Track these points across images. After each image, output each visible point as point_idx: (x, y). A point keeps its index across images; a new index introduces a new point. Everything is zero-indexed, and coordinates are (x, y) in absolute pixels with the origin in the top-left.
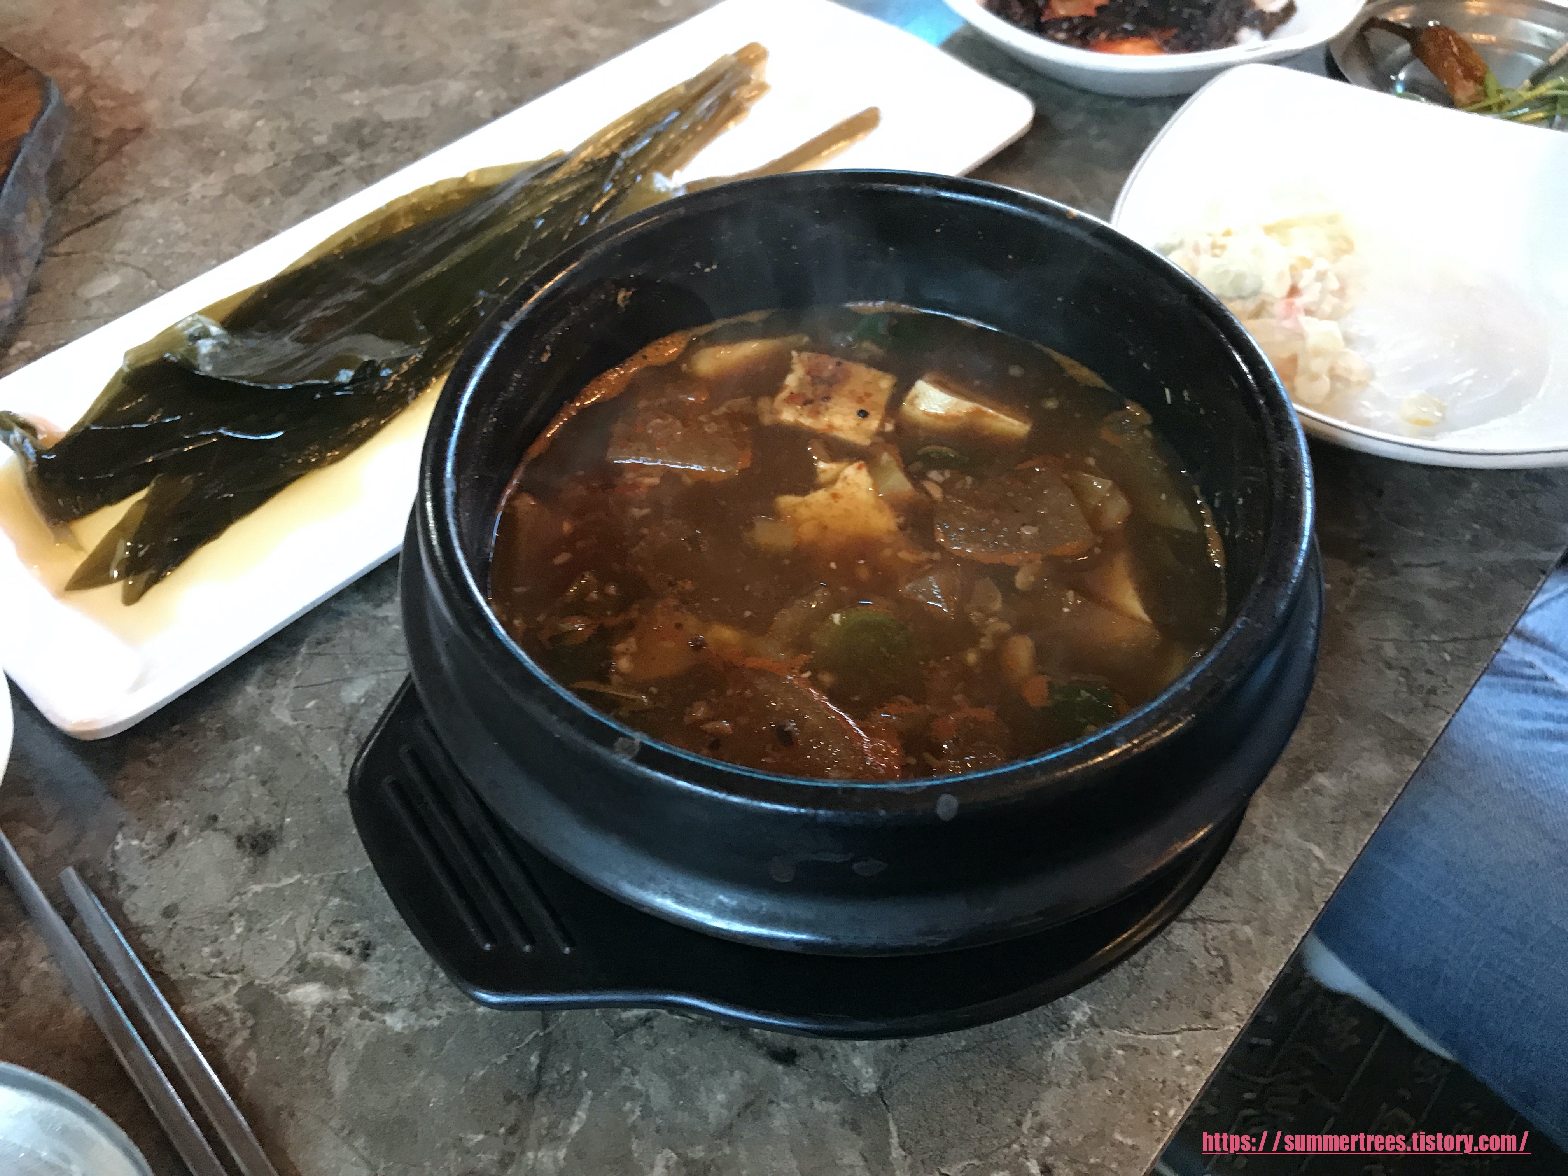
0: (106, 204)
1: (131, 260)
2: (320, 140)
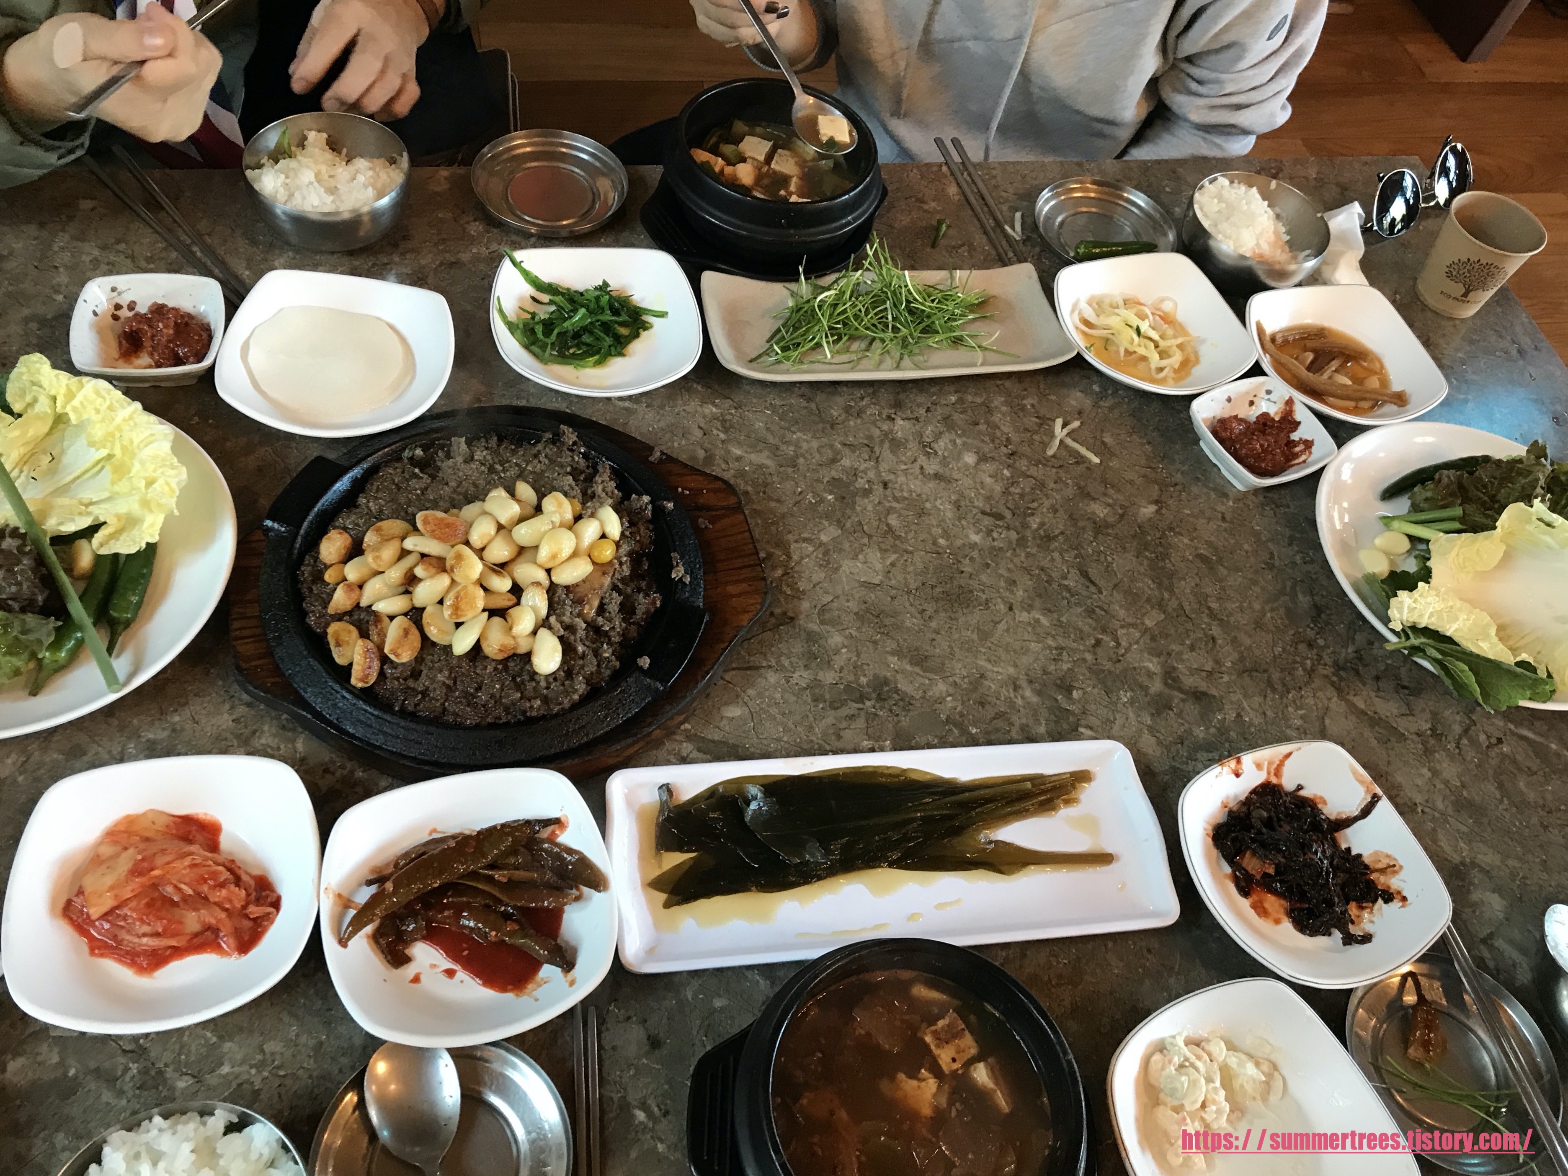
0: (756, 660)
1: (750, 704)
2: (863, 680)
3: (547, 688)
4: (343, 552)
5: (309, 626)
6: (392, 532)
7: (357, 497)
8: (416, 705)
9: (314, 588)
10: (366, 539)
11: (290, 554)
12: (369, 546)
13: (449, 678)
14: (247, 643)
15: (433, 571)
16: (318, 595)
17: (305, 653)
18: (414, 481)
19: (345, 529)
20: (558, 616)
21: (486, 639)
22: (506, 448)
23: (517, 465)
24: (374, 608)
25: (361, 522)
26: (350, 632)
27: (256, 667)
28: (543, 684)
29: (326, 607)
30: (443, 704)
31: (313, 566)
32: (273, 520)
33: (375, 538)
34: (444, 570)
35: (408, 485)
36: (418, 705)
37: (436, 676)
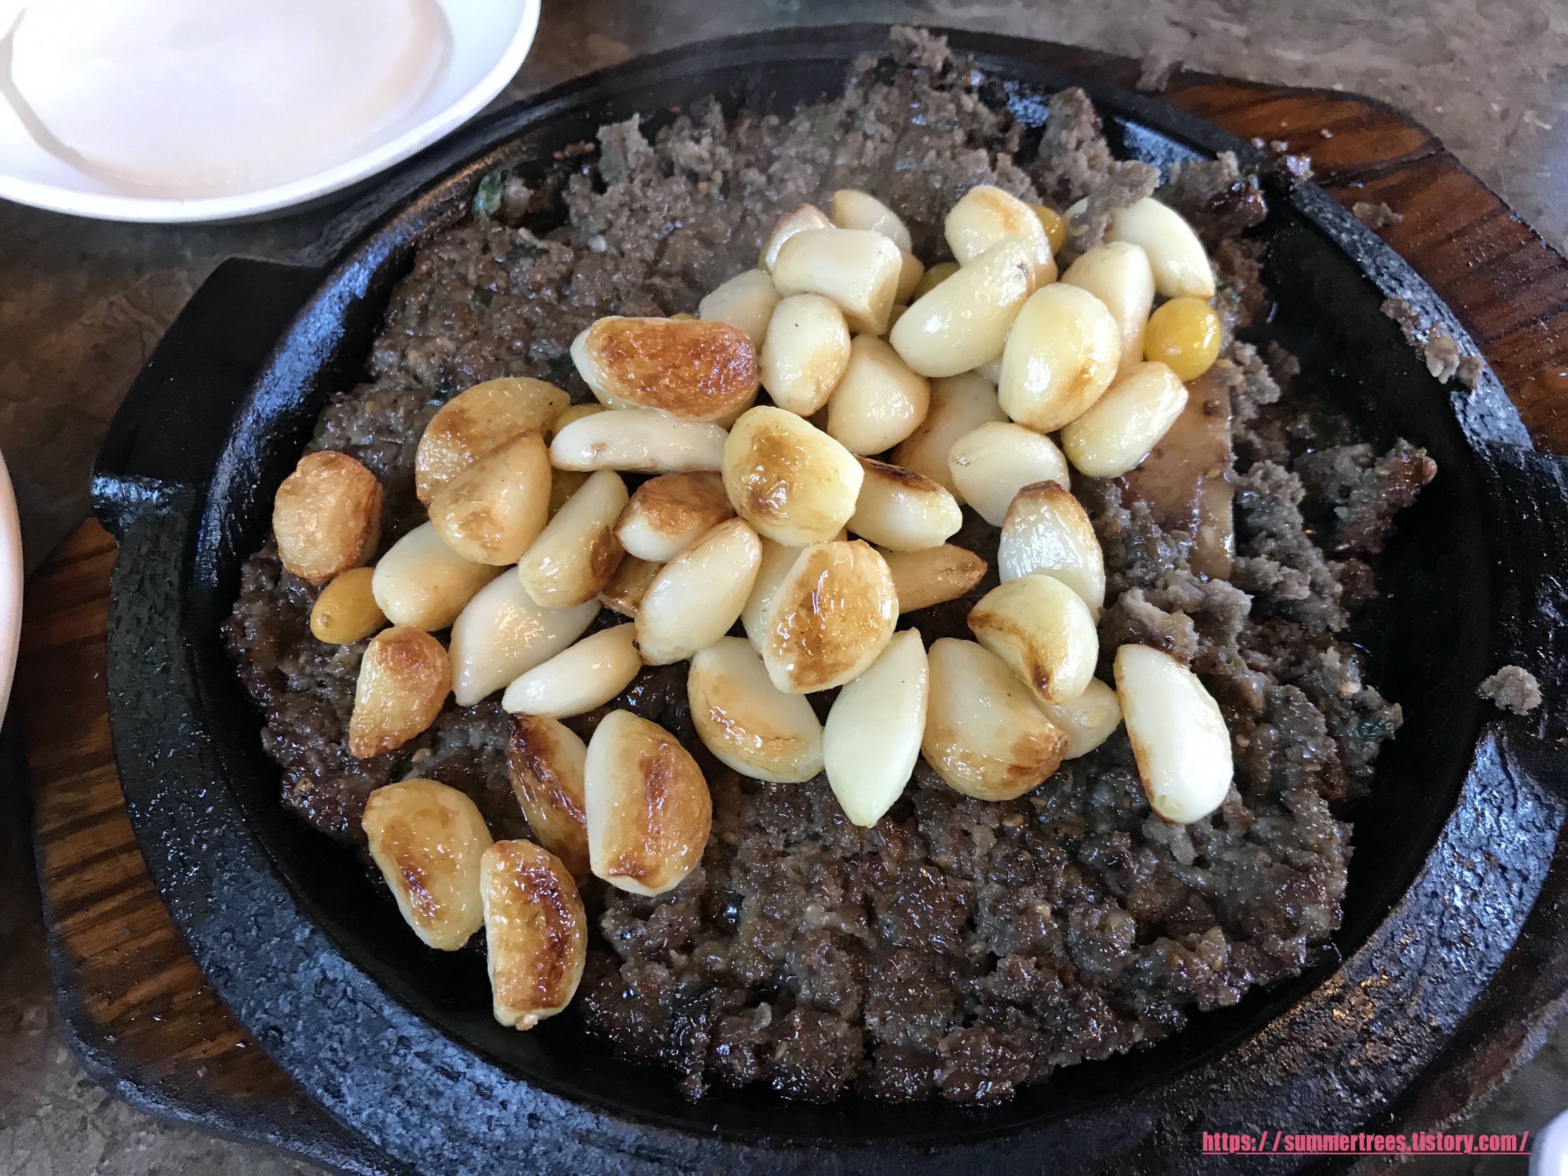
3: (1201, 862)
4: (356, 526)
5: (295, 817)
6: (505, 419)
7: (369, 350)
8: (762, 1052)
9: (288, 669)
10: (422, 466)
11: (188, 572)
12: (436, 485)
13: (846, 908)
14: (106, 918)
15: (690, 523)
16: (309, 695)
17: (301, 934)
18: (526, 263)
19: (351, 450)
20: (1149, 586)
21: (950, 735)
22: (754, 127)
23: (804, 159)
24: (510, 703)
25: (396, 418)
26: (445, 818)
27: (149, 1005)
28: (1185, 852)
29: (339, 736)
30: (858, 1022)
31: (272, 599)
32: (120, 472)
33: (452, 456)
34: (730, 515)
35: (511, 283)
36: (770, 1047)
37: (797, 912)
